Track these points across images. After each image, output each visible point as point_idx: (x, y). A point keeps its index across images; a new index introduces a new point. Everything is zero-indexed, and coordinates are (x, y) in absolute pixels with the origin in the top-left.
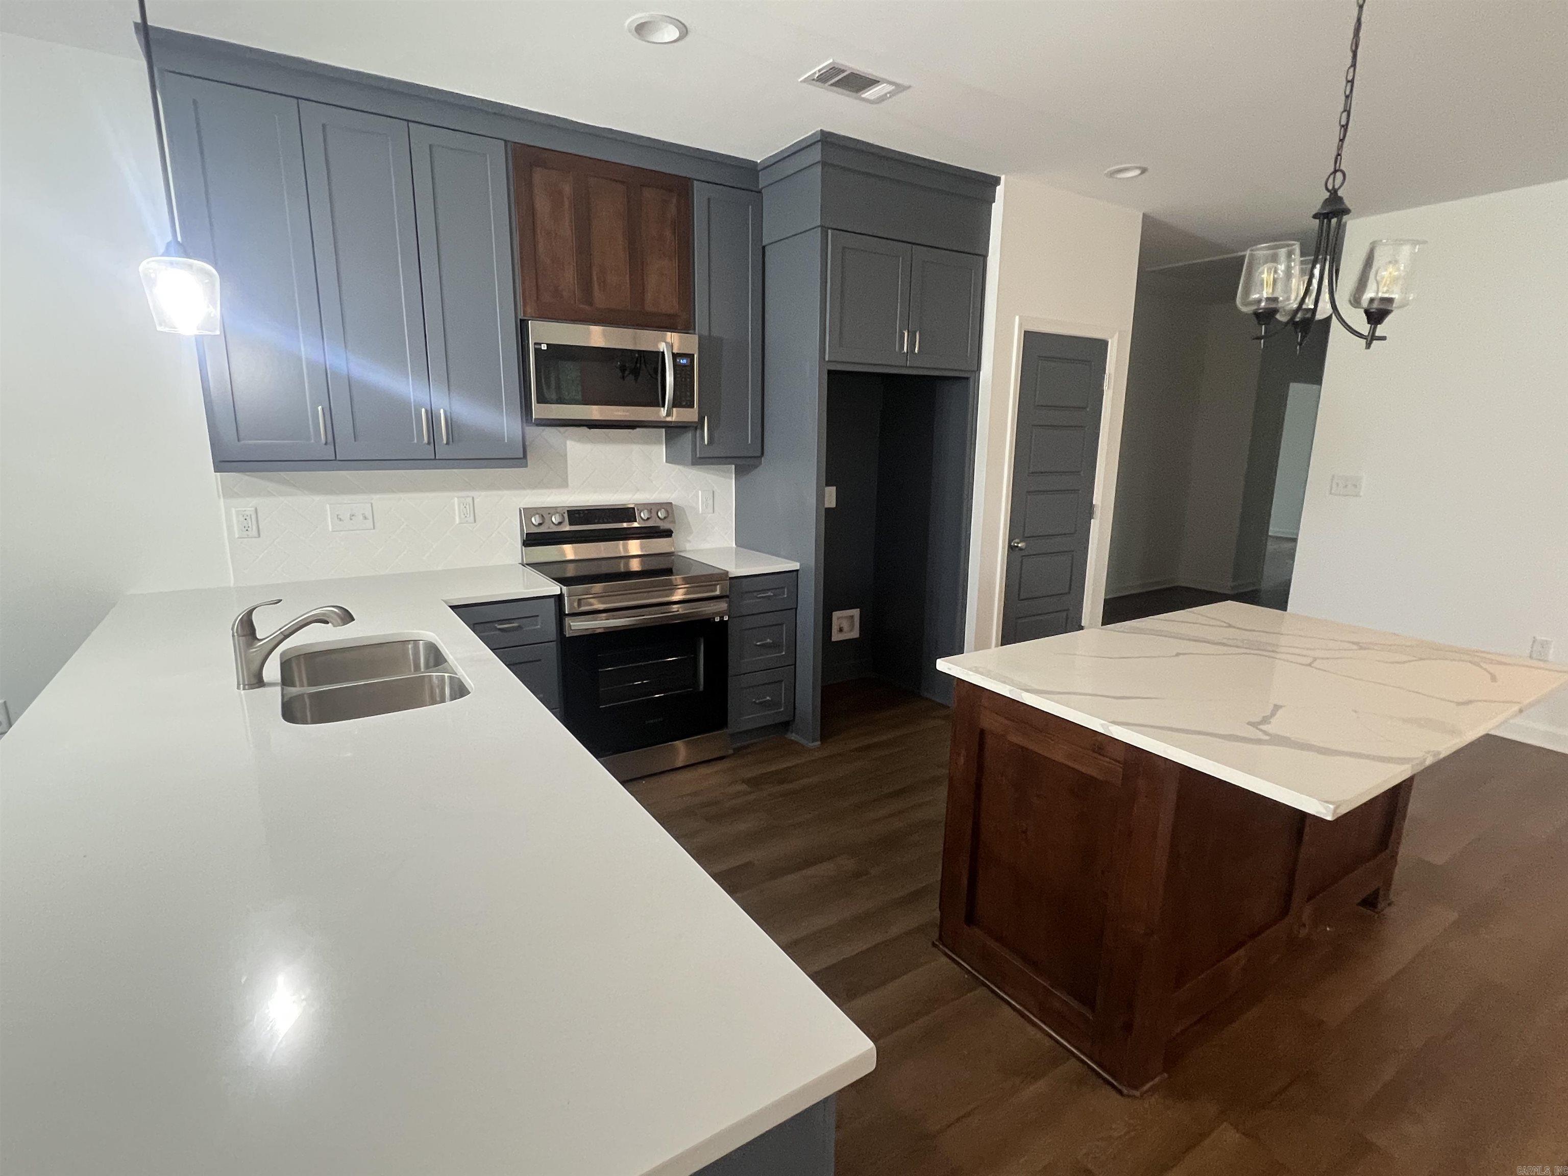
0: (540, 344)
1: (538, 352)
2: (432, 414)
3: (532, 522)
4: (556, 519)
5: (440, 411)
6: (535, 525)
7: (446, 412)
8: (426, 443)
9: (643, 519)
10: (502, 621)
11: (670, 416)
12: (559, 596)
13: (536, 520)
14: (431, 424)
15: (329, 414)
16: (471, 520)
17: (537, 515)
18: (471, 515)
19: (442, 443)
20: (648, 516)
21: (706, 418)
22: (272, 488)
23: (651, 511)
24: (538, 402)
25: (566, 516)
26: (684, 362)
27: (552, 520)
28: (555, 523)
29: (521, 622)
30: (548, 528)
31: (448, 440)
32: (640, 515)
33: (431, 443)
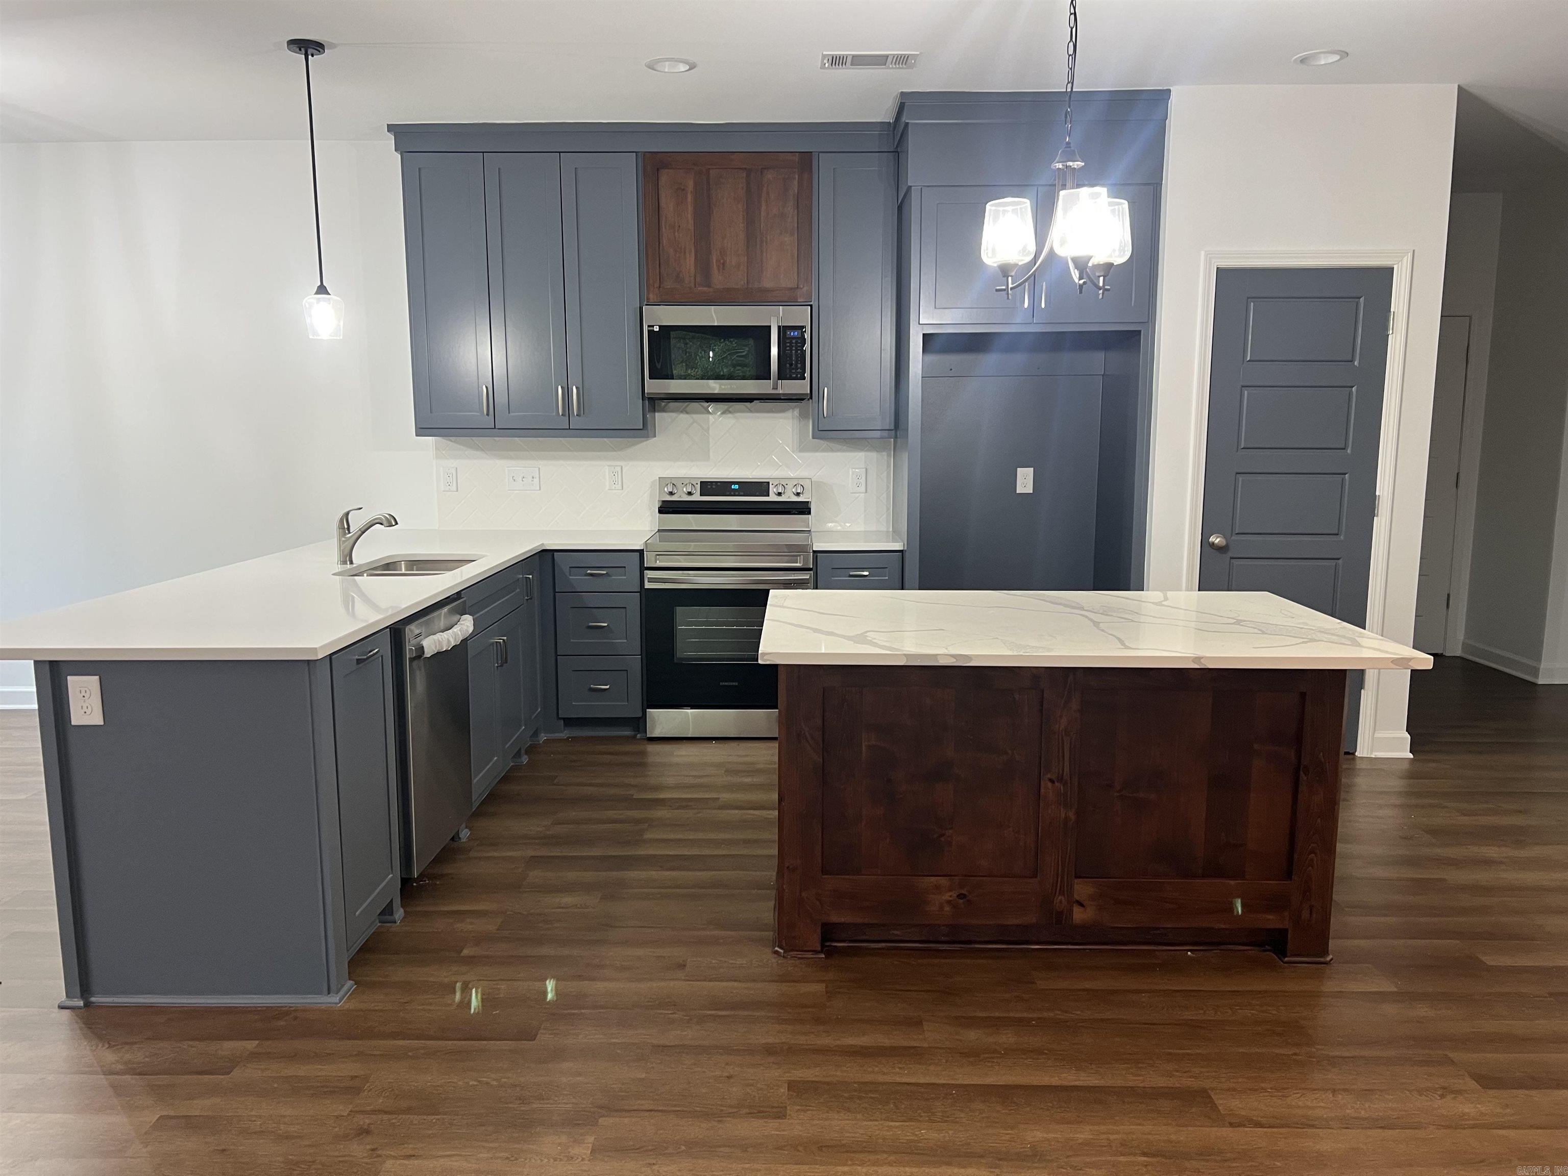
0: (653, 326)
1: (651, 334)
2: (566, 390)
3: (667, 490)
4: (688, 488)
5: (573, 388)
6: (669, 493)
7: (579, 388)
8: (561, 415)
9: (778, 494)
10: (593, 568)
11: (776, 389)
12: (641, 551)
13: (671, 488)
14: (566, 399)
15: (491, 391)
16: (619, 486)
17: (672, 484)
18: (619, 482)
19: (575, 415)
20: (783, 490)
21: (826, 389)
22: (470, 452)
23: (786, 486)
24: (651, 378)
25: (698, 487)
26: (795, 334)
27: (685, 489)
28: (687, 493)
29: (609, 570)
30: (681, 497)
31: (580, 412)
32: (774, 490)
33: (566, 415)
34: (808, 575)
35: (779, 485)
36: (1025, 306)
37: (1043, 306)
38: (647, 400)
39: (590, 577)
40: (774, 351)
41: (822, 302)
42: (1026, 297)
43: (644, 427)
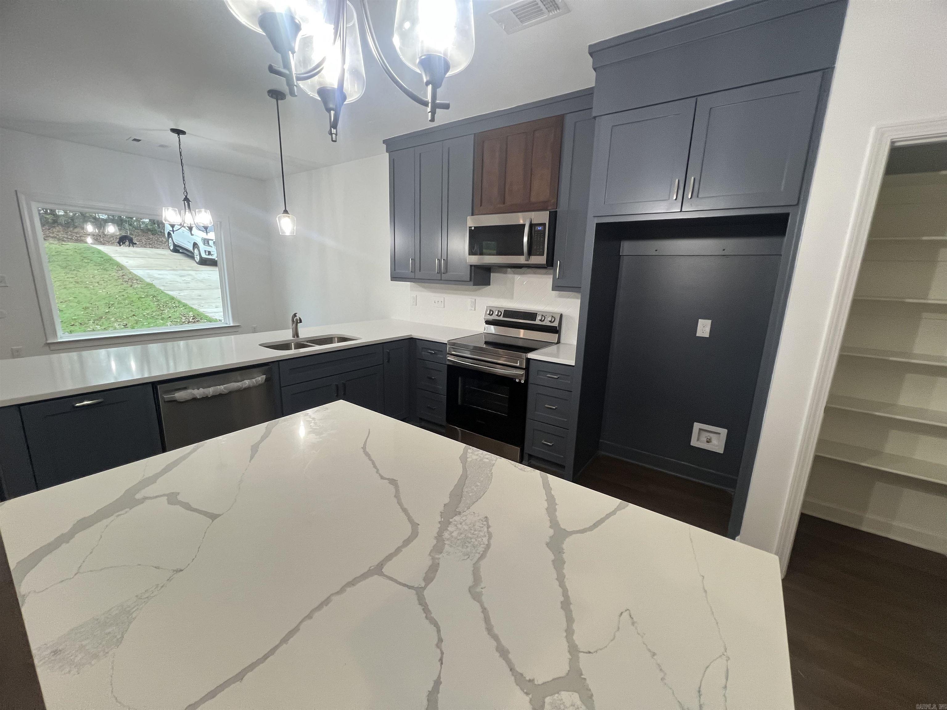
1: (471, 231)
2: (440, 261)
3: (488, 313)
4: (498, 313)
5: (442, 259)
6: (489, 314)
7: (445, 260)
8: (438, 273)
9: (540, 320)
10: (430, 349)
11: (528, 261)
12: (446, 344)
13: (490, 312)
14: (440, 265)
15: (414, 261)
16: (473, 309)
17: (490, 310)
18: (474, 307)
19: (443, 273)
20: (543, 319)
21: (559, 261)
22: (421, 289)
23: (546, 317)
24: (469, 254)
25: (503, 312)
26: (540, 228)
27: (496, 314)
28: (497, 315)
29: (436, 352)
30: (494, 317)
31: (445, 272)
32: (539, 318)
33: (439, 273)
34: (522, 372)
35: (542, 315)
36: (675, 198)
37: (690, 197)
38: (471, 266)
39: (429, 354)
40: (525, 239)
41: (561, 209)
42: (676, 191)
43: (471, 280)
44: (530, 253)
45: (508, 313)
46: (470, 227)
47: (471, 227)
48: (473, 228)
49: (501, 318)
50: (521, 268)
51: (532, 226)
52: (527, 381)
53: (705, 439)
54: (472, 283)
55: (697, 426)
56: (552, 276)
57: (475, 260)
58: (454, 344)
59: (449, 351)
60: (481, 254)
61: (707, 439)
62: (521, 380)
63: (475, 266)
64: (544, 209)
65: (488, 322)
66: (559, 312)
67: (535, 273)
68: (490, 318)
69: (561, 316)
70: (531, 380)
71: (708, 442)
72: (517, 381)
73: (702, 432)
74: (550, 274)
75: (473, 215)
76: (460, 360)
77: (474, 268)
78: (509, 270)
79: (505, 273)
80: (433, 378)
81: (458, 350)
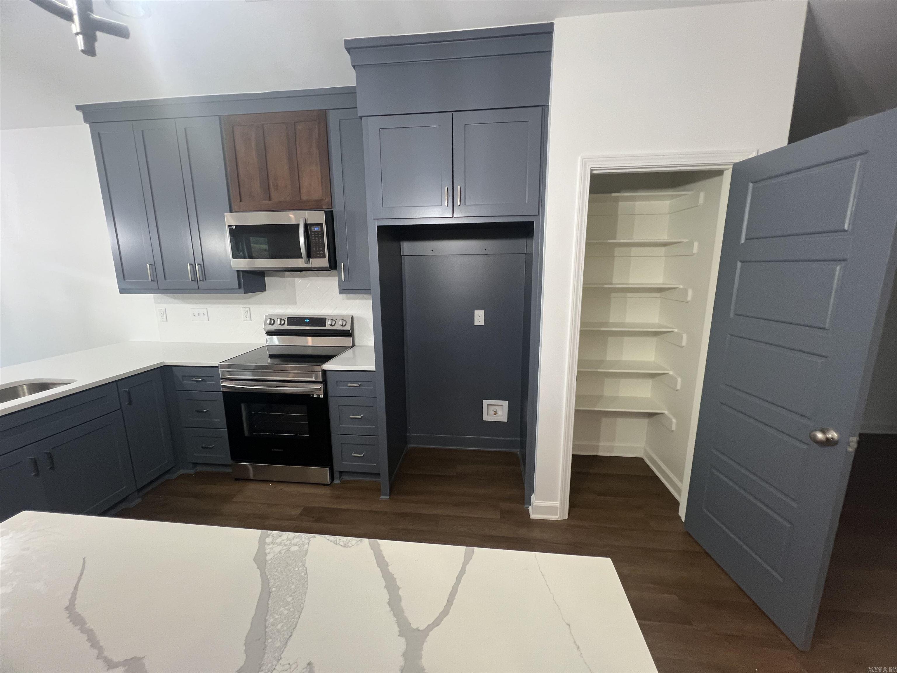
1: (231, 231)
2: (193, 266)
3: (268, 322)
4: (281, 322)
5: (196, 264)
6: (270, 324)
7: (200, 265)
8: (192, 281)
9: (331, 325)
10: (195, 376)
11: (308, 264)
12: (218, 367)
13: (270, 321)
14: (194, 272)
15: (154, 267)
16: (249, 319)
17: (271, 319)
18: (249, 317)
19: (200, 281)
20: (334, 323)
21: (342, 264)
22: (171, 300)
23: (336, 321)
24: (234, 258)
25: (286, 320)
26: (317, 229)
27: (279, 322)
28: (280, 324)
29: (204, 378)
30: (276, 326)
31: (203, 279)
32: (329, 323)
33: (195, 281)
34: (319, 386)
35: (332, 320)
36: (446, 204)
37: (459, 204)
38: (238, 271)
39: (195, 382)
40: (302, 240)
41: (338, 208)
42: (446, 198)
43: (240, 287)
44: (309, 256)
45: (292, 321)
46: (229, 226)
47: (231, 226)
48: (234, 227)
49: (285, 327)
50: (301, 272)
51: (306, 226)
52: (326, 394)
53: (493, 413)
54: (242, 290)
55: (486, 402)
56: (337, 278)
57: (243, 264)
58: (229, 366)
59: (223, 375)
60: (251, 257)
61: (494, 412)
62: (319, 395)
63: (244, 272)
64: (318, 208)
65: (269, 333)
66: (350, 315)
67: (317, 276)
68: (272, 328)
69: (352, 318)
70: (330, 393)
71: (495, 414)
72: (315, 396)
73: (490, 407)
74: (334, 276)
75: (231, 211)
76: (239, 384)
77: (242, 273)
78: (287, 274)
79: (283, 277)
80: (205, 411)
81: (235, 373)
